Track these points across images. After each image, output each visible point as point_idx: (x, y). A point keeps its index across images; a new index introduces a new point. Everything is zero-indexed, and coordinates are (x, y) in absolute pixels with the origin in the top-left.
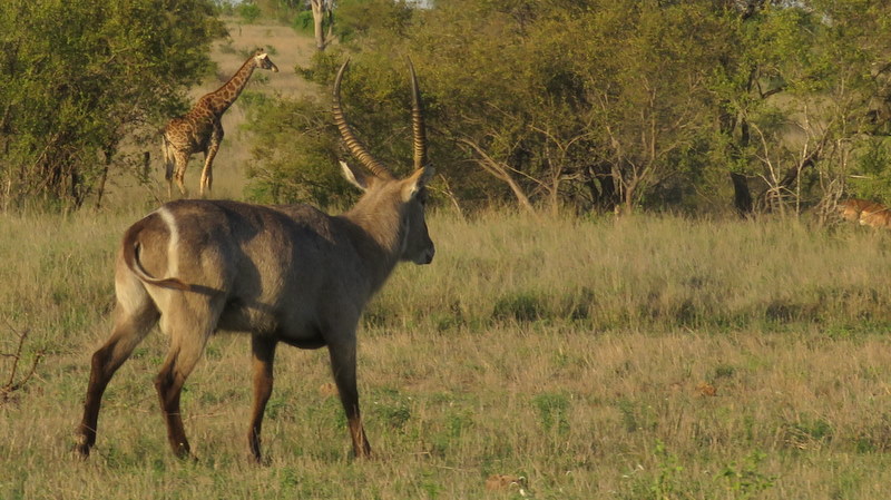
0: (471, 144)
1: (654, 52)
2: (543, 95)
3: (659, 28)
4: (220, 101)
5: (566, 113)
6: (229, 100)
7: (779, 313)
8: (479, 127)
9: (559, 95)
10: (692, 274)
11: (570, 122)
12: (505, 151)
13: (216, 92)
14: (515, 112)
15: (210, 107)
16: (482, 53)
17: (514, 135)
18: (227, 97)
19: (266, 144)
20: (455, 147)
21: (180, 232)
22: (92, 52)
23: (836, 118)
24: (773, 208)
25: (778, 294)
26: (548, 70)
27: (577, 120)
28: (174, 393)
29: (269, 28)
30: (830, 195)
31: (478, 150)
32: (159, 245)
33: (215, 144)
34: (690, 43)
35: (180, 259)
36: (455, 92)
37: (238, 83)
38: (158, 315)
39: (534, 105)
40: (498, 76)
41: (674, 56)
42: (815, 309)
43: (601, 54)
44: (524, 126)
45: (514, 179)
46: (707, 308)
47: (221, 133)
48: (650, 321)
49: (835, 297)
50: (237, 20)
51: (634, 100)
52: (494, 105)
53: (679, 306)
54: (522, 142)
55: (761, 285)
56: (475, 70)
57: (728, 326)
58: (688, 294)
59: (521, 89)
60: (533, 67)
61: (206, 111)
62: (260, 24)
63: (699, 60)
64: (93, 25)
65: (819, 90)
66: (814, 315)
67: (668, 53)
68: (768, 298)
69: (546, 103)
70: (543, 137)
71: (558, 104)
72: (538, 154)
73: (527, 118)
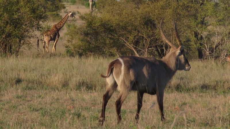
0: (123, 39)
1: (174, 13)
2: (143, 25)
3: (176, 7)
4: (59, 26)
5: (150, 31)
6: (61, 26)
7: (205, 87)
8: (125, 34)
9: (148, 25)
10: (181, 76)
11: (151, 33)
12: (132, 41)
13: (57, 24)
14: (135, 30)
15: (56, 28)
16: (126, 13)
17: (135, 37)
18: (61, 25)
19: (71, 39)
20: (118, 40)
21: (124, 64)
22: (16, 12)
23: (225, 32)
24: (207, 58)
25: (205, 82)
26: (145, 18)
27: (153, 32)
28: (120, 106)
29: (79, 6)
30: (223, 54)
31: (125, 41)
32: (119, 67)
33: (57, 39)
34: (184, 11)
35: (124, 71)
36: (119, 25)
37: (64, 21)
38: (117, 86)
39: (141, 28)
40: (131, 20)
41: (180, 15)
42: (215, 86)
43: (159, 14)
44: (138, 34)
45: (135, 49)
46: (184, 86)
47: (59, 36)
48: (168, 89)
49: (221, 83)
50: (70, 4)
51: (169, 27)
52: (130, 28)
53: (176, 85)
54: (137, 39)
55: (200, 79)
56: (124, 18)
57: (190, 91)
58: (179, 82)
59: (137, 23)
60: (140, 17)
61: (55, 29)
62: (76, 5)
63: (187, 16)
64: (16, 4)
65: (220, 24)
66: (215, 88)
67: (178, 14)
68: (202, 83)
69: (144, 28)
70: (143, 37)
71: (148, 28)
72: (141, 42)
73: (139, 32)
